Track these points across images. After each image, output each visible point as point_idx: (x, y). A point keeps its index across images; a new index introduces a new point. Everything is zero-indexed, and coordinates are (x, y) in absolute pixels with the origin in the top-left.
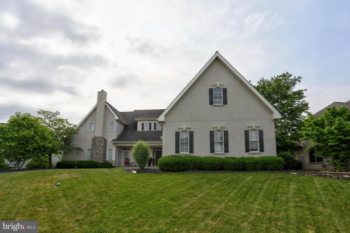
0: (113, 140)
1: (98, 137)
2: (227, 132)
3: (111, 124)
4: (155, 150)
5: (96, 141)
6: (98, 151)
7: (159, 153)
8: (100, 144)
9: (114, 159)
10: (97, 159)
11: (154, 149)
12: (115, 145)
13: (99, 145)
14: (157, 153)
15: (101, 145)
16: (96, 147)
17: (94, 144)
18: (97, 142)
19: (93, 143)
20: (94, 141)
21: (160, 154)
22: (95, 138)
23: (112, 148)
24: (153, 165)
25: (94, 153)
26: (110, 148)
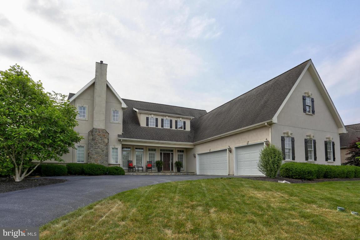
0: (119, 136)
1: (99, 129)
2: (315, 140)
3: (114, 112)
4: (163, 152)
5: (95, 134)
6: (99, 150)
7: (167, 156)
8: (101, 139)
9: (120, 162)
10: (99, 161)
12: (121, 143)
13: (100, 142)
14: (165, 156)
15: (104, 142)
16: (96, 144)
17: (93, 140)
18: (98, 137)
19: (91, 137)
20: (92, 135)
22: (95, 131)
25: (93, 152)
26: (113, 147)
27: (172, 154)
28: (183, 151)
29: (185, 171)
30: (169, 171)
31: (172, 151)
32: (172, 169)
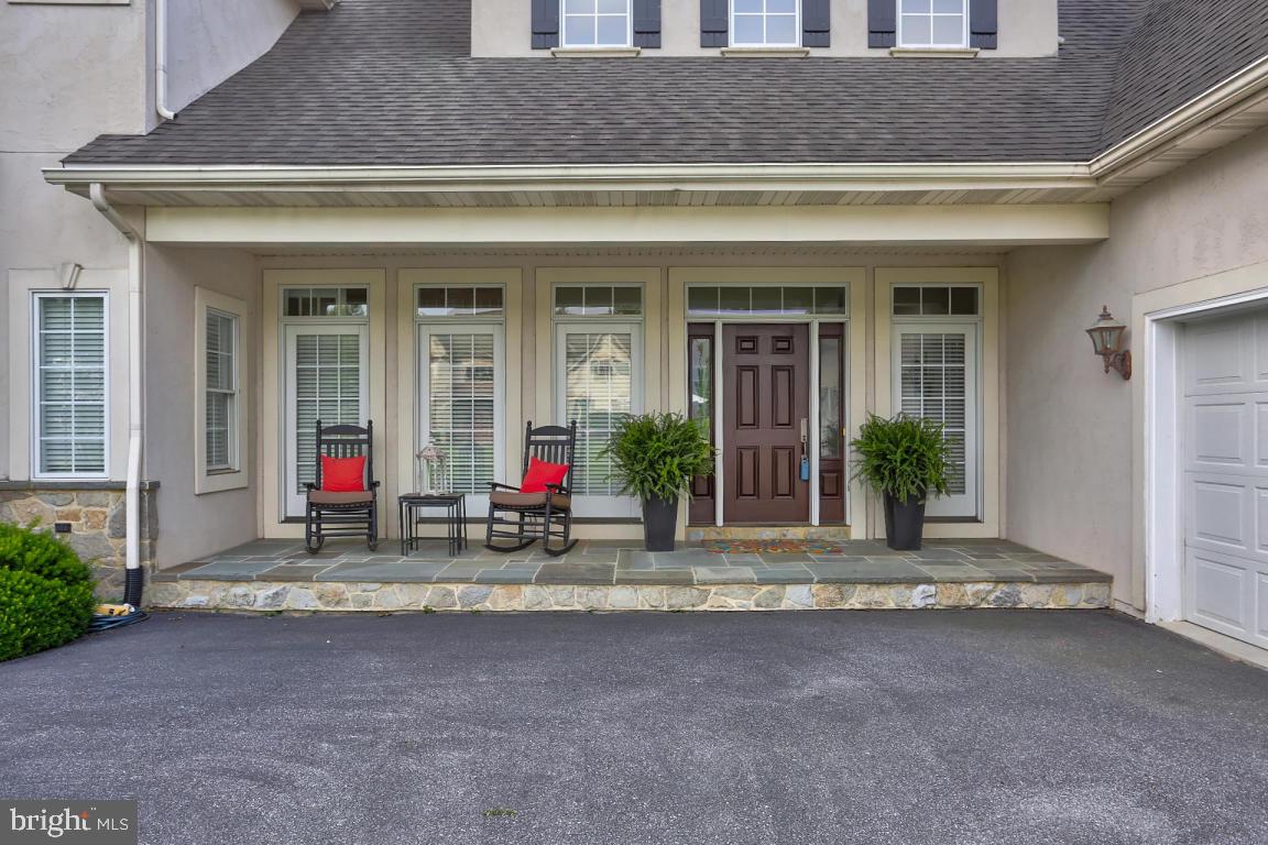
0: (103, 149)
4: (720, 316)
7: (766, 359)
9: (125, 462)
11: (701, 297)
12: (130, 236)
14: (747, 359)
21: (775, 369)
23: (87, 283)
24: (702, 517)
26: (52, 284)
27: (835, 334)
28: (965, 302)
29: (988, 530)
30: (796, 533)
31: (834, 297)
32: (834, 514)
